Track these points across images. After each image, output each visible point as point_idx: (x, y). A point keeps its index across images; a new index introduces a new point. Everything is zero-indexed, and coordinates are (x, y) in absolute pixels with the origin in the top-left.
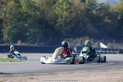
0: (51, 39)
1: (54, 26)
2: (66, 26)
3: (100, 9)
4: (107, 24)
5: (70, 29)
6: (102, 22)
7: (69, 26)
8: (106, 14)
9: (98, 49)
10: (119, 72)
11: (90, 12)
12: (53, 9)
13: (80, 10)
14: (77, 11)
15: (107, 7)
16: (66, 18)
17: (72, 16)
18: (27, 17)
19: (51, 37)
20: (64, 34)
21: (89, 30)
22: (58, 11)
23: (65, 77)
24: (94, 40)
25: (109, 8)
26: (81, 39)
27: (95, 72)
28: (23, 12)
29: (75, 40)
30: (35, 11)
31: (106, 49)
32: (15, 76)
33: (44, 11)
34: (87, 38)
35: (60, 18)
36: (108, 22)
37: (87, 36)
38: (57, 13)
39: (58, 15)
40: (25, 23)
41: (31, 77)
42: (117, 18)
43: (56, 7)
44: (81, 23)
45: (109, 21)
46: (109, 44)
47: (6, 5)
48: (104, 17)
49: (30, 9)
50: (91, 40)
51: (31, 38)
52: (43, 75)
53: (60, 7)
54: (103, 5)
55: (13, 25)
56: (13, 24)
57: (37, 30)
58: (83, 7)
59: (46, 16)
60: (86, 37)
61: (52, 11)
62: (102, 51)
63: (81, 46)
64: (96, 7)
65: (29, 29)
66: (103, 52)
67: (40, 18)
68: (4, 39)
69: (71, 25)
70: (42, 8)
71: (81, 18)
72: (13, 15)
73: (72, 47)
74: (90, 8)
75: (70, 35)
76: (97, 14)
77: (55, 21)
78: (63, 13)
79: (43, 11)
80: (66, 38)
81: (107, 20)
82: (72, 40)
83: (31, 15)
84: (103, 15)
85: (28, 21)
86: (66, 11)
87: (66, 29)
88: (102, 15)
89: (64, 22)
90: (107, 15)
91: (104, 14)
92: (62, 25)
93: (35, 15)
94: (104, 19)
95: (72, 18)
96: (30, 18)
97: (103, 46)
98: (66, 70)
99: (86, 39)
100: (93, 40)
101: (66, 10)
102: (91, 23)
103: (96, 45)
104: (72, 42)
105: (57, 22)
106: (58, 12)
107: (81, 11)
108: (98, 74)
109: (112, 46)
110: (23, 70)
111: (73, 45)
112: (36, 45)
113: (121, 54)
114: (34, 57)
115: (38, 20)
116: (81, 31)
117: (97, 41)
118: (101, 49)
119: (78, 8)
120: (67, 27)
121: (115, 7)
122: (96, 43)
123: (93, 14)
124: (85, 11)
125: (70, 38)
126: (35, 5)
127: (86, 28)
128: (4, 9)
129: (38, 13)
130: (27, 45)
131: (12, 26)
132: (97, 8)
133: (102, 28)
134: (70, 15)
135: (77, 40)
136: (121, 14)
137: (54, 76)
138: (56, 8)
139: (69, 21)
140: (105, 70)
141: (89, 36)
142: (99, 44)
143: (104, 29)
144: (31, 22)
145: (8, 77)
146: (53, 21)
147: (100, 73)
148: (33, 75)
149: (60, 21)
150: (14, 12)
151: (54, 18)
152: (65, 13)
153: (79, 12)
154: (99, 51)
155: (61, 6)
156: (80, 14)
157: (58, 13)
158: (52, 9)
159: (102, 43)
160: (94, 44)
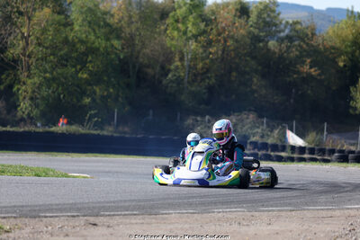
0: (151, 117)
1: (161, 82)
2: (193, 81)
3: (289, 38)
4: (308, 79)
5: (204, 91)
6: (295, 72)
7: (203, 83)
8: (305, 51)
9: (280, 148)
10: (337, 213)
11: (261, 44)
12: (160, 34)
13: (232, 37)
14: (225, 41)
15: (309, 33)
16: (194, 59)
17: (210, 53)
18: (86, 54)
19: (151, 112)
20: (187, 103)
21: (256, 95)
22: (172, 39)
23: (186, 222)
24: (271, 124)
25: (313, 34)
26: (234, 119)
27: (270, 211)
28: (76, 40)
30: (108, 39)
31: (302, 150)
32: (46, 217)
33: (133, 40)
34: (251, 116)
35: (177, 59)
36: (310, 75)
37: (250, 110)
38: (169, 45)
39: (173, 49)
40: (80, 70)
41: (92, 219)
42: (336, 63)
43: (166, 29)
44: (234, 74)
45: (312, 70)
46: (312, 136)
47: (29, 19)
48: (300, 59)
49: (94, 30)
50: (263, 122)
51: (96, 111)
52: (125, 215)
53: (178, 29)
54: (299, 27)
55: (48, 75)
56: (46, 72)
57: (111, 90)
58: (242, 30)
59: (139, 52)
60: (248, 115)
61: (155, 39)
62: (292, 153)
64: (280, 32)
65: (89, 87)
66: (295, 156)
67: (122, 57)
68: (19, 114)
69: (207, 81)
70: (128, 30)
71: (237, 61)
72: (47, 48)
74: (261, 34)
75: (202, 106)
76: (280, 50)
77: (163, 68)
78: (187, 47)
79: (132, 37)
80: (194, 115)
81: (308, 67)
82: (209, 121)
83: (98, 49)
84: (297, 53)
85: (90, 66)
86: (196, 41)
87: (193, 89)
88: (294, 53)
89: (189, 71)
90: (308, 55)
91: (301, 52)
92: (182, 80)
93: (110, 50)
94: (298, 66)
95: (212, 60)
96: (94, 56)
97: (294, 139)
98: (190, 205)
99: (248, 121)
100: (267, 122)
101: (195, 37)
102: (263, 76)
103: (276, 136)
104: (209, 127)
105: (169, 71)
106: (174, 42)
107: (237, 41)
108: (278, 217)
109: (321, 142)
110: (71, 202)
112: (107, 131)
113: (345, 164)
114: (101, 164)
115: (117, 62)
116: (234, 97)
117: (278, 126)
118: (289, 149)
119: (229, 32)
120: (196, 84)
121: (331, 32)
122: (276, 132)
123: (269, 50)
124: (248, 41)
125: (203, 116)
126: (111, 21)
127: (249, 89)
128: (25, 30)
129: (116, 43)
130: (83, 132)
131: (45, 78)
132: (282, 34)
133: (294, 91)
134: (205, 51)
136: (346, 52)
137: (156, 219)
138: (168, 32)
139: (202, 68)
140: (297, 207)
141: (255, 111)
142: (284, 135)
143: (300, 92)
144: (96, 69)
145: (27, 220)
146: (158, 68)
147: (283, 214)
148: (97, 216)
149: (177, 67)
150: (50, 37)
151: (161, 59)
152: (193, 45)
153: (230, 43)
154: (283, 154)
155: (180, 25)
156: (234, 50)
157: (172, 45)
158: (156, 32)
159: (292, 131)
160: (269, 133)
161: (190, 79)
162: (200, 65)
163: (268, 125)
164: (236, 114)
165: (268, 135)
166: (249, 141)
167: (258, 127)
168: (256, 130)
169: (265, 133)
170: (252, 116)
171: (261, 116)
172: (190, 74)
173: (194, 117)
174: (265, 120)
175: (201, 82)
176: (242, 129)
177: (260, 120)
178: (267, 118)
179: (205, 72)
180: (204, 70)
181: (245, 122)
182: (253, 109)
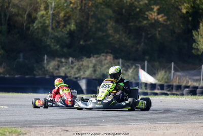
0: (21, 60)
1: (28, 28)
4: (156, 23)
6: (145, 19)
7: (65, 28)
17: (71, 3)
19: (21, 55)
20: (52, 46)
21: (111, 39)
24: (126, 64)
26: (93, 60)
29: (78, 61)
31: (153, 86)
34: (108, 58)
35: (42, 7)
36: (157, 21)
37: (107, 53)
42: (180, 10)
45: (160, 16)
46: (161, 74)
48: (148, 7)
50: (119, 63)
52: (80, 126)
59: (9, 3)
60: (106, 57)
62: (146, 89)
63: (94, 77)
66: (149, 91)
69: (68, 26)
71: (93, 9)
73: (75, 80)
75: (65, 50)
77: (29, 15)
80: (59, 57)
81: (156, 14)
82: (72, 62)
84: (147, 2)
87: (56, 34)
88: (144, 1)
89: (53, 19)
91: (149, 1)
92: (48, 26)
94: (147, 13)
95: (72, 8)
97: (145, 77)
99: (106, 61)
100: (122, 63)
102: (117, 22)
103: (130, 75)
104: (72, 68)
105: (35, 18)
109: (169, 79)
111: (75, 74)
116: (92, 41)
117: (132, 66)
120: (60, 29)
122: (130, 71)
125: (67, 58)
133: (144, 34)
135: (85, 62)
141: (111, 53)
142: (137, 74)
143: (149, 36)
149: (42, 16)
159: (144, 70)
160: (124, 72)
161: (54, 25)
162: (62, 15)
163: (123, 65)
164: (95, 56)
170: (110, 58)
171: (116, 58)
172: (54, 22)
173: (59, 59)
174: (121, 61)
175: (63, 28)
176: (100, 69)
177: (116, 61)
178: (122, 59)
179: (67, 19)
180: (66, 18)
181: (103, 63)
182: (110, 51)
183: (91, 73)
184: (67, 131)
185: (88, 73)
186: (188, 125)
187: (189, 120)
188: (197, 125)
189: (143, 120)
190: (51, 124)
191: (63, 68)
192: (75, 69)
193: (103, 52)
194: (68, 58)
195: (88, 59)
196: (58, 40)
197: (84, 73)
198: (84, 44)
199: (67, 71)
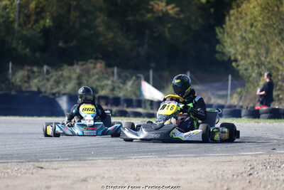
4: (164, 18)
6: (148, 11)
7: (37, 25)
9: (135, 104)
20: (19, 49)
21: (102, 39)
24: (123, 74)
26: (77, 69)
29: (56, 70)
34: (98, 65)
36: (166, 14)
37: (96, 59)
45: (169, 7)
50: (113, 73)
60: (96, 64)
69: (42, 22)
73: (51, 97)
75: (38, 55)
80: (30, 65)
81: (164, 4)
82: (48, 72)
87: (25, 32)
89: (20, 12)
92: (13, 22)
94: (152, 3)
99: (95, 71)
100: (118, 73)
102: (110, 15)
103: (129, 89)
104: (48, 80)
111: (52, 89)
116: (74, 43)
117: (132, 77)
120: (29, 26)
122: (129, 84)
125: (40, 66)
127: (93, 32)
133: (147, 32)
135: (66, 71)
139: (36, 7)
141: (102, 59)
142: (139, 87)
143: (155, 35)
159: (148, 82)
160: (121, 85)
161: (21, 20)
162: (32, 5)
163: (119, 76)
164: (80, 63)
165: (119, 88)
166: (97, 96)
167: (108, 79)
168: (105, 82)
169: (116, 85)
170: (100, 65)
171: (109, 65)
172: (22, 15)
173: (29, 68)
174: (116, 70)
175: (34, 24)
176: (88, 81)
177: (109, 70)
178: (118, 67)
179: (40, 12)
180: (38, 10)
181: (91, 72)
182: (100, 56)
183: (75, 88)
184: (42, 168)
185: (70, 87)
186: (211, 159)
187: (212, 151)
188: (224, 159)
189: (147, 152)
190: (20, 158)
191: (36, 81)
192: (51, 82)
193: (91, 58)
194: (42, 66)
195: (69, 68)
196: (27, 41)
197: (64, 87)
198: (64, 46)
199: (41, 84)
